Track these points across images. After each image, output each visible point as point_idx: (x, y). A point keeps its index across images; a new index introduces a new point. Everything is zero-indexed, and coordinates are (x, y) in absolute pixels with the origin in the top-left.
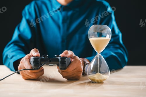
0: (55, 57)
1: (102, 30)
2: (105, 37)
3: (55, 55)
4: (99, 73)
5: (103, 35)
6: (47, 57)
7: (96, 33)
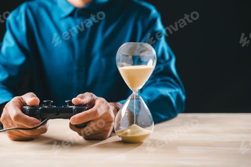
0: (66, 104)
1: (141, 52)
2: (146, 63)
3: (66, 101)
4: (136, 125)
5: (142, 60)
6: (52, 104)
7: (130, 57)
